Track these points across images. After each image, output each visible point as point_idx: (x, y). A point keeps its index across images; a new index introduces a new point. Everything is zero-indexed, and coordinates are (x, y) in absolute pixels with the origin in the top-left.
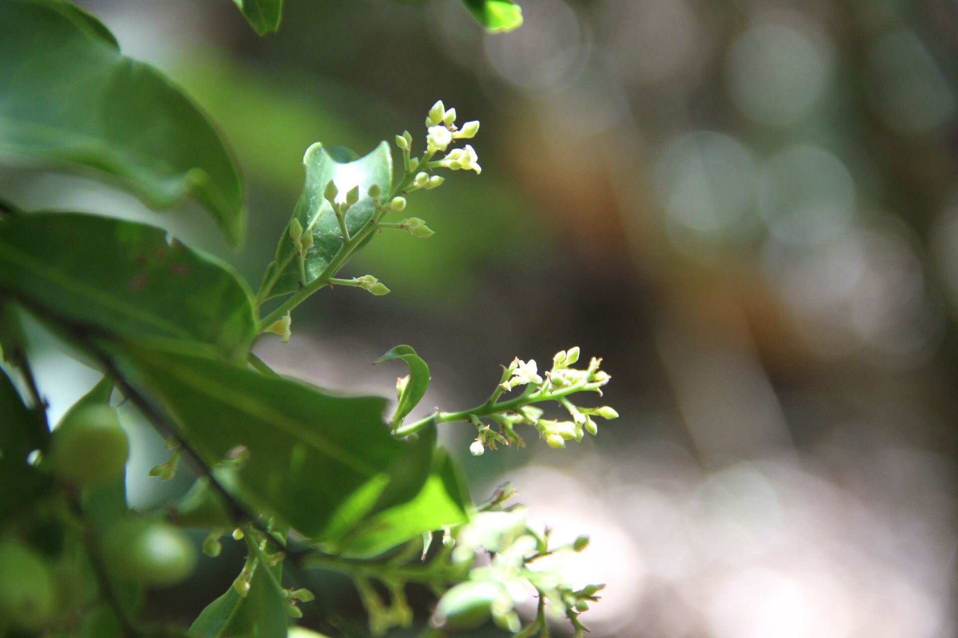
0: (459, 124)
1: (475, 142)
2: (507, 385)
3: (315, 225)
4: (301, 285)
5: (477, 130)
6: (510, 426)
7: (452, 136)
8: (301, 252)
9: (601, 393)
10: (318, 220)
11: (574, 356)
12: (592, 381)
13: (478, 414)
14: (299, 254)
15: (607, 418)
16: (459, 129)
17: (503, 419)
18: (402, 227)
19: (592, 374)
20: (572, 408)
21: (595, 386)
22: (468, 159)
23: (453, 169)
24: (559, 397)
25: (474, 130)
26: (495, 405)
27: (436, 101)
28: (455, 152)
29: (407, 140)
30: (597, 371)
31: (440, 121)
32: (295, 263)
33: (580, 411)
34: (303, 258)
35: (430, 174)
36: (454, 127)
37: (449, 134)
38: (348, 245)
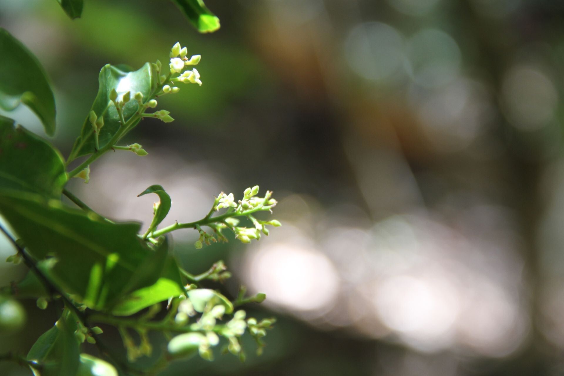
0: (189, 56)
1: (198, 67)
4: (96, 150)
6: (220, 231)
7: (185, 63)
8: (96, 130)
9: (272, 212)
11: (256, 190)
12: (266, 205)
13: (200, 224)
14: (95, 131)
15: (275, 226)
16: (189, 60)
17: (215, 226)
18: (156, 116)
19: (267, 200)
20: (254, 221)
21: (268, 208)
22: (194, 77)
23: (185, 82)
24: (247, 214)
25: (198, 60)
26: (210, 218)
27: (176, 43)
28: (187, 72)
29: (159, 66)
30: (269, 199)
31: (178, 55)
32: (93, 137)
33: (260, 223)
34: (97, 134)
35: (172, 86)
36: (186, 58)
37: (183, 62)
38: (124, 127)
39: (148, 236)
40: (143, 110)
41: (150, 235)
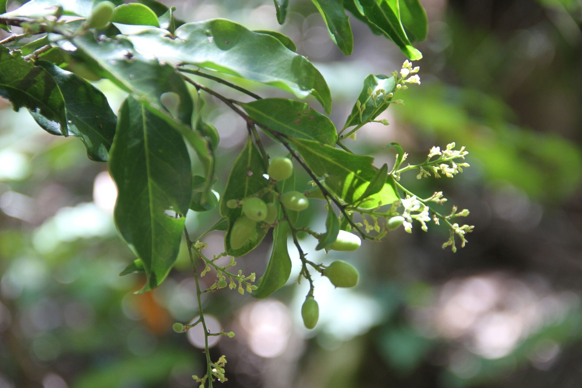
0: (413, 67)
1: (419, 73)
2: (430, 156)
3: (368, 102)
4: (360, 122)
5: (419, 70)
6: (436, 171)
7: (410, 72)
8: (360, 111)
9: (464, 158)
10: (369, 100)
11: (453, 145)
12: (461, 154)
13: (422, 166)
14: (360, 112)
15: (466, 167)
16: (413, 69)
17: (433, 168)
18: (394, 102)
19: (462, 151)
20: (454, 164)
21: (462, 156)
22: (415, 79)
23: (410, 83)
24: (450, 160)
25: (418, 69)
26: (428, 163)
27: (406, 60)
28: (412, 77)
29: (396, 74)
30: (464, 151)
31: (407, 67)
32: (358, 115)
33: (456, 164)
34: (361, 114)
35: (402, 85)
36: (411, 69)
37: (409, 71)
38: (376, 109)
39: (392, 174)
40: (386, 99)
41: (394, 172)
